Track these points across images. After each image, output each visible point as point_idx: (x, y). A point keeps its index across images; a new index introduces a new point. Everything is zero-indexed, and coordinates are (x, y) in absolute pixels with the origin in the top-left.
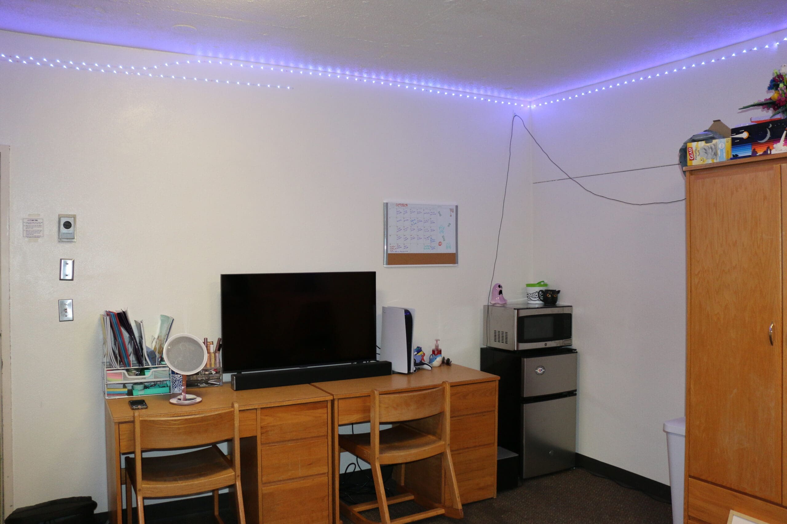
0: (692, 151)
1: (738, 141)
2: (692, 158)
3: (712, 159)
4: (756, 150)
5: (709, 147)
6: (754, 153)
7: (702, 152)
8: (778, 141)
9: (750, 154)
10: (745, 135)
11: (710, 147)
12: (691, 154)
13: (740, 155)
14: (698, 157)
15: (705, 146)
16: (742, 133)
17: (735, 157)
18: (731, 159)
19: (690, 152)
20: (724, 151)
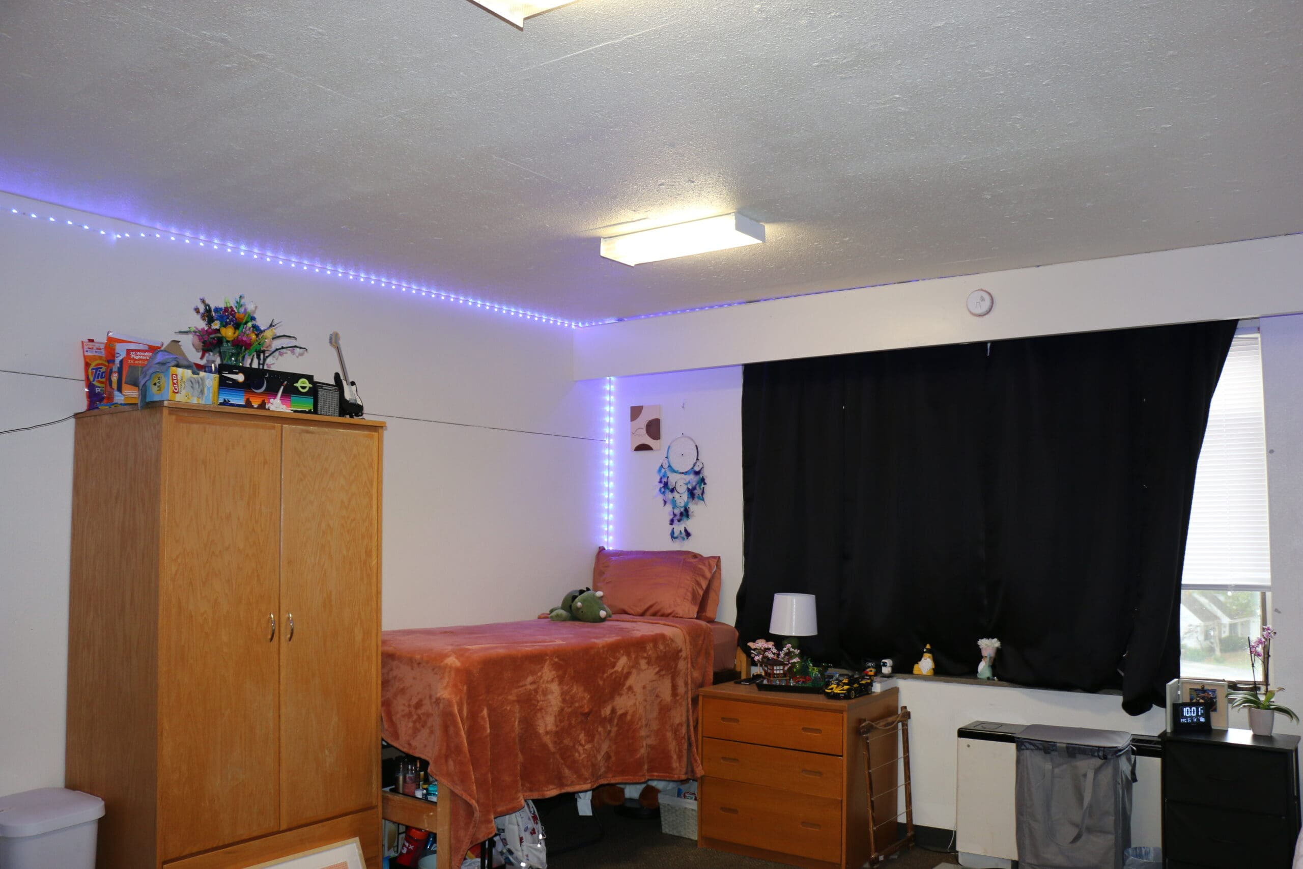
0: (177, 380)
1: (231, 382)
2: (176, 389)
3: (198, 397)
4: (251, 400)
5: (195, 380)
6: (248, 405)
7: (188, 385)
8: (275, 396)
9: (243, 403)
10: (240, 378)
11: (197, 380)
12: (176, 384)
13: (232, 402)
14: (183, 390)
15: (191, 377)
16: (237, 373)
17: (226, 403)
18: (221, 404)
19: (174, 381)
20: (211, 391)
